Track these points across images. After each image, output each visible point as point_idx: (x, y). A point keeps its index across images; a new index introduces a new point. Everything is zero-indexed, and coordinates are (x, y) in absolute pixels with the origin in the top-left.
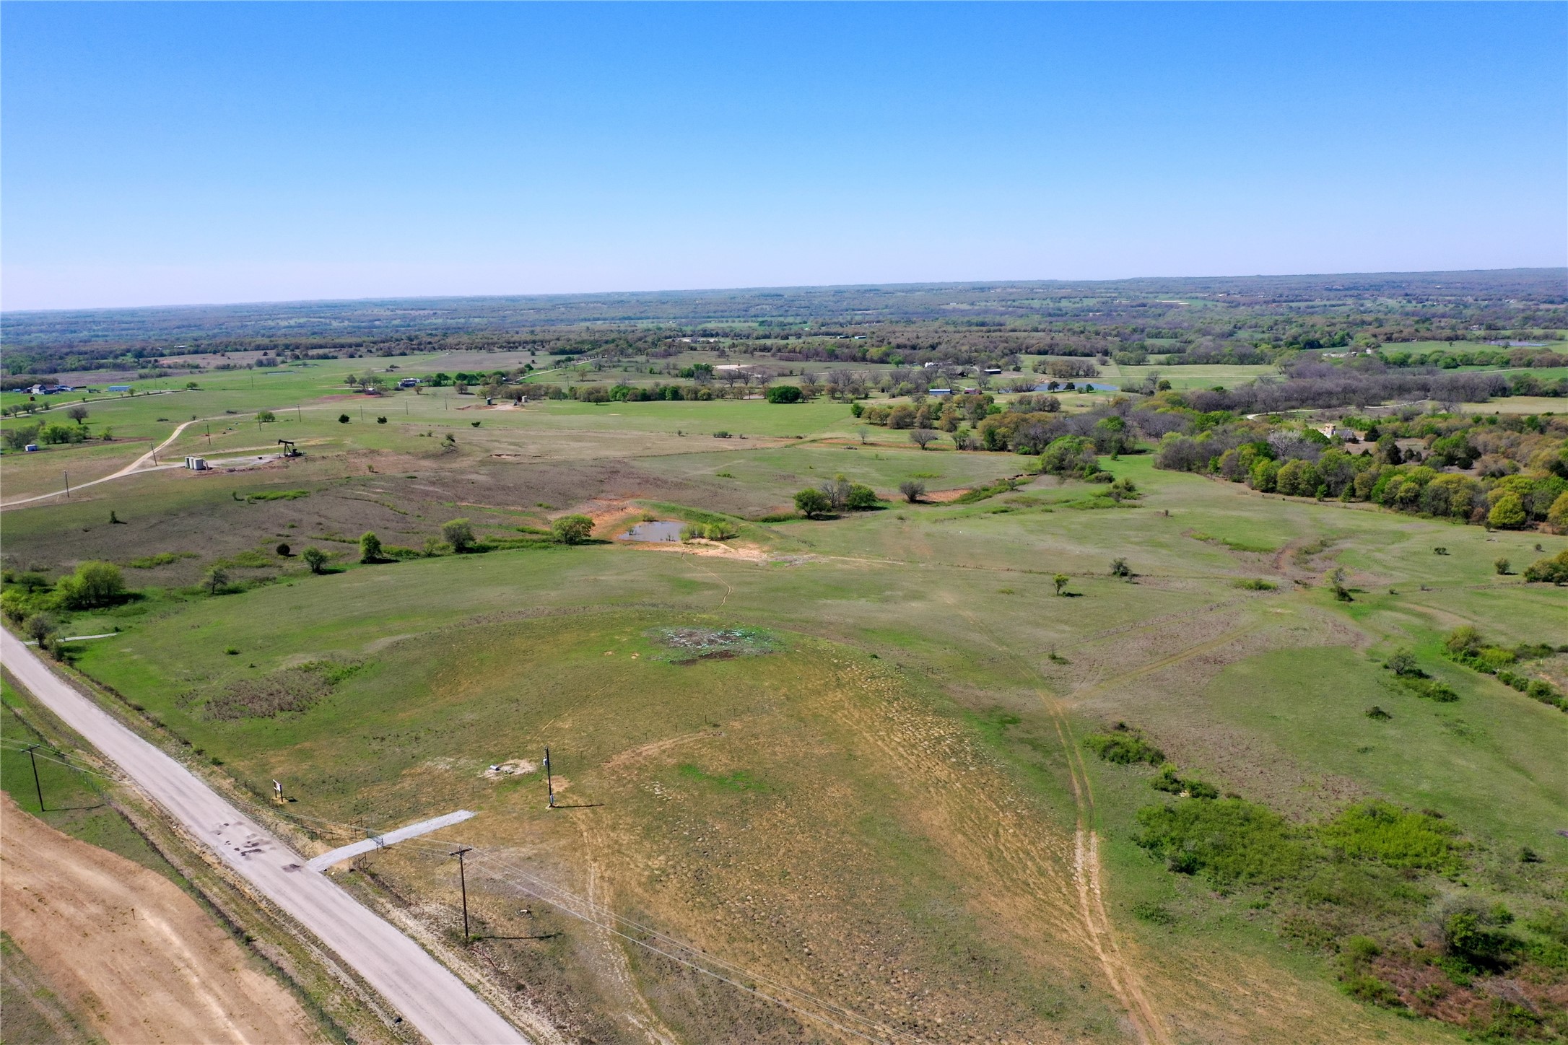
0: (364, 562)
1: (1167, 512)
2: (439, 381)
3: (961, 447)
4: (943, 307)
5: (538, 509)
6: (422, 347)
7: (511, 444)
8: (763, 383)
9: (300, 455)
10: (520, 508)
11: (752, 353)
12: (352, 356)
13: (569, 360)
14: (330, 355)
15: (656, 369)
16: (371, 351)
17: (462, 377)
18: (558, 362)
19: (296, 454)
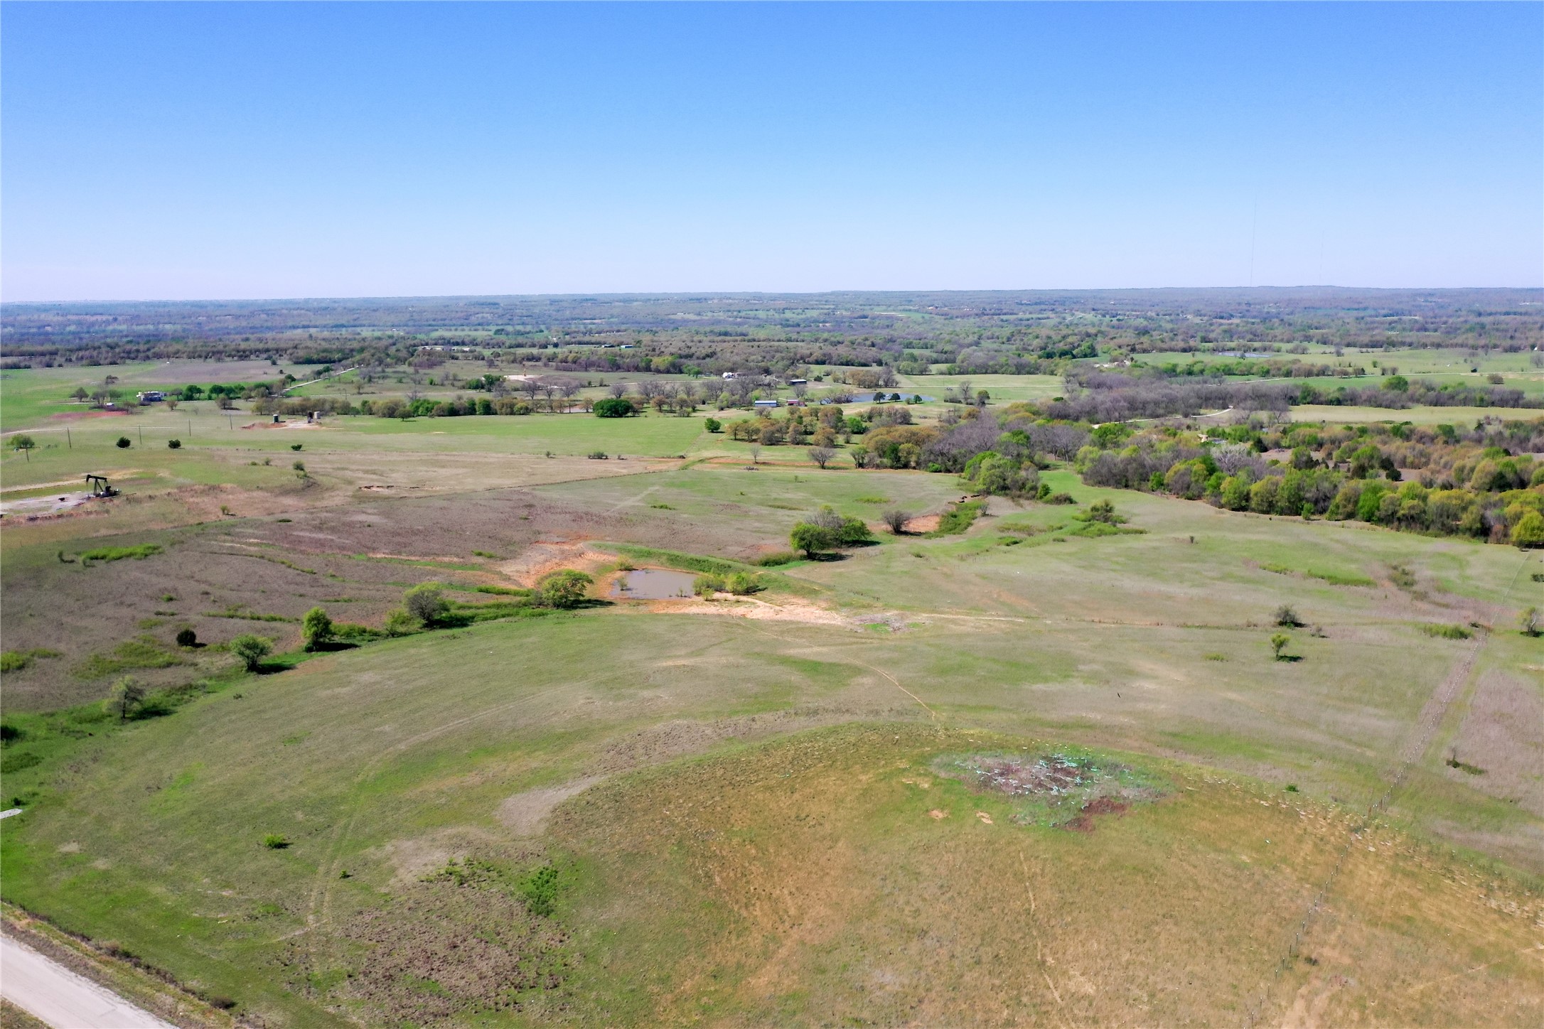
0: (309, 650)
1: (1192, 539)
2: (191, 394)
3: (861, 465)
4: (672, 317)
5: (480, 560)
6: (132, 355)
7: (366, 472)
8: (568, 396)
9: (115, 494)
10: (456, 559)
11: (521, 363)
12: (49, 365)
13: (327, 370)
14: (22, 364)
15: (437, 380)
16: (70, 360)
17: (218, 390)
18: (319, 373)
19: (110, 493)
